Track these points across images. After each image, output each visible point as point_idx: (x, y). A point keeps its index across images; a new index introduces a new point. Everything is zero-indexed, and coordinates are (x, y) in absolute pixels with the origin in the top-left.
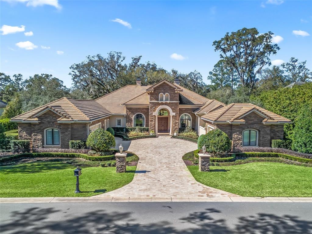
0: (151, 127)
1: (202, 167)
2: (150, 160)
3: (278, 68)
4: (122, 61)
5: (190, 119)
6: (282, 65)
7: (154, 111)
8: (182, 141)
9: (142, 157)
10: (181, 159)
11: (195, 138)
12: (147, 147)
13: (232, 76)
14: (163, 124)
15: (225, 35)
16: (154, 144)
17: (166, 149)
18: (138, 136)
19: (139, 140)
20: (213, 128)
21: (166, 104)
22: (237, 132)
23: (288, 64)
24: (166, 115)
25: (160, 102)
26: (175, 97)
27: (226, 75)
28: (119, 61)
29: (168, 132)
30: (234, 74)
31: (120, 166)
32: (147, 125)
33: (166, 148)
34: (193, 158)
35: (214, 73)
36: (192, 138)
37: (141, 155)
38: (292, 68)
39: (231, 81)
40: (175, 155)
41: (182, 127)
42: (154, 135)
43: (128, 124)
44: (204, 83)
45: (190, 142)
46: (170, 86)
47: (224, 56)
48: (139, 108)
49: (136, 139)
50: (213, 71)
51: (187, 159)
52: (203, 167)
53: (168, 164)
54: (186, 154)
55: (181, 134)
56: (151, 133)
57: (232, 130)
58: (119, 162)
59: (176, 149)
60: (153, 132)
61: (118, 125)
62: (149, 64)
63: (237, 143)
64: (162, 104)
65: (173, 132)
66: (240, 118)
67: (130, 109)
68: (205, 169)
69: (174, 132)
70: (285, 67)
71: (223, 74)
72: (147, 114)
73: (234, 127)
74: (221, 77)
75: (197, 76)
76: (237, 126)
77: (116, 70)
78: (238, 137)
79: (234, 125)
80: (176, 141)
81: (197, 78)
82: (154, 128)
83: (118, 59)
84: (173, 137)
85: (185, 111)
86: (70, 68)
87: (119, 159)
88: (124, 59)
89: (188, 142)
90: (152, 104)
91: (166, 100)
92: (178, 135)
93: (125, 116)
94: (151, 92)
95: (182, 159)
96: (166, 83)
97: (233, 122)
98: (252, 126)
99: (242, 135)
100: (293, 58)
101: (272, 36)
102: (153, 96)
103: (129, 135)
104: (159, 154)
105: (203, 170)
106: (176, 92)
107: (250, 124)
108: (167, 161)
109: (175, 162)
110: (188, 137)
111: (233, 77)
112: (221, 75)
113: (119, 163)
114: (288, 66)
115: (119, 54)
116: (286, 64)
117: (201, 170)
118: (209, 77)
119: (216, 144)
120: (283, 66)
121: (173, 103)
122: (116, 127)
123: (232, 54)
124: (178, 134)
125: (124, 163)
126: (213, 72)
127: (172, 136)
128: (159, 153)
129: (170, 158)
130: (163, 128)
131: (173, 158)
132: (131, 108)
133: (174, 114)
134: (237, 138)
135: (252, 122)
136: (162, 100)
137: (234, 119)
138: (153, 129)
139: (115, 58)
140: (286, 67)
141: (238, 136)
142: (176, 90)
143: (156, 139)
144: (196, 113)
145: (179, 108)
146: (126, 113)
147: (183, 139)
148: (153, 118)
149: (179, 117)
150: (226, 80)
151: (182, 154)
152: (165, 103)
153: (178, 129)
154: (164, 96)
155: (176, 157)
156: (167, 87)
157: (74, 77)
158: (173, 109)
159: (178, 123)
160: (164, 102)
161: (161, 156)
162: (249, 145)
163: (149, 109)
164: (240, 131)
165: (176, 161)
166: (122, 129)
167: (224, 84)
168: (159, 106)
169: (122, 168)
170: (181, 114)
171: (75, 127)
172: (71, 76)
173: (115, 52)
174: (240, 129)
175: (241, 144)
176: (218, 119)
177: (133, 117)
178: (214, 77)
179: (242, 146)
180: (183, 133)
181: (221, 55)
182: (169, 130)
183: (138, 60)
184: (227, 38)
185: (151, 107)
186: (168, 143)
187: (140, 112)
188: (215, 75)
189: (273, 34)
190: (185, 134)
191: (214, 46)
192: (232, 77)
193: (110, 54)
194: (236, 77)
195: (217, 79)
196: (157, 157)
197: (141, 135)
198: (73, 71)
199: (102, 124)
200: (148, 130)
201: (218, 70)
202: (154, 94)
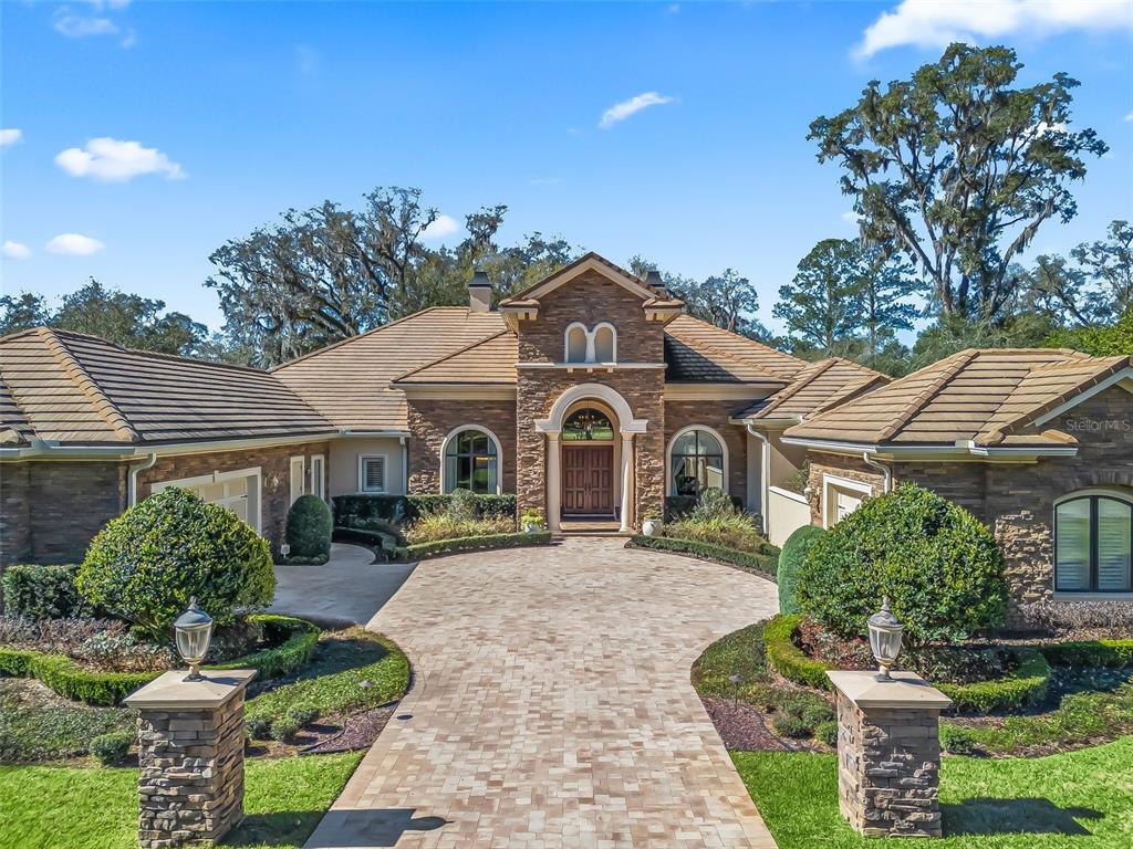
0: (524, 491)
1: (871, 795)
2: (482, 692)
3: (1059, 264)
4: (424, 226)
5: (721, 456)
6: (1074, 253)
7: (542, 411)
8: (686, 562)
9: (439, 667)
10: (685, 688)
11: (750, 550)
12: (488, 600)
13: (872, 300)
14: (588, 479)
15: (864, 93)
16: (532, 578)
17: (593, 612)
18: (457, 536)
19: (460, 557)
20: (867, 489)
21: (599, 377)
22: (1018, 511)
23: (1097, 249)
24: (601, 436)
25: (570, 368)
26: (643, 341)
27: (847, 299)
28: (414, 229)
29: (612, 519)
30: (880, 294)
31: (173, 792)
32: (509, 487)
33: (597, 602)
34: (762, 679)
35: (798, 290)
36: (734, 545)
37: (436, 651)
38: (1119, 262)
39: (870, 320)
40: (646, 655)
41: (680, 493)
42: (539, 531)
43: (419, 480)
44: (761, 327)
45: (728, 569)
46: (621, 289)
47: (861, 184)
48: (468, 403)
49: (449, 554)
50: (793, 285)
51: (724, 690)
52: (884, 795)
53: (597, 735)
54: (713, 648)
55: (677, 527)
56: (527, 523)
57: (983, 497)
58: (163, 751)
59: (652, 608)
60: (536, 519)
61: (370, 483)
62: (537, 246)
63: (1021, 577)
64: (581, 377)
65: (637, 517)
66: (1039, 422)
67: (427, 409)
68: (903, 814)
69: (641, 518)
70: (1088, 262)
71: (835, 297)
72: (507, 430)
73: (998, 482)
74: (826, 305)
75: (734, 294)
76: (1021, 473)
77: (397, 265)
78: (1027, 540)
79: (1000, 468)
80: (654, 565)
81: (735, 302)
82: (541, 496)
83: (406, 219)
84: (639, 542)
85: (692, 414)
86: (211, 258)
87: (163, 728)
88: (432, 219)
89: (714, 568)
90: (529, 378)
91: (598, 360)
92: (664, 534)
93: (402, 442)
94: (527, 314)
95: (692, 689)
96: (600, 275)
97: (998, 445)
98: (1110, 473)
99: (1051, 529)
100: (1119, 224)
101: (1068, 92)
102: (537, 336)
103: (409, 536)
104: (550, 647)
105: (881, 823)
106: (649, 317)
107: (1099, 460)
108: (589, 706)
109: (642, 714)
110: (712, 540)
111: (876, 305)
112: (825, 301)
113: (164, 766)
114: (1100, 256)
115: (412, 199)
116: (1092, 250)
117: (869, 823)
118: (778, 306)
119: (920, 587)
120: (1080, 254)
121: (633, 371)
122: (360, 493)
123: (893, 183)
124: (663, 527)
125: (202, 768)
126: (796, 287)
127: (634, 538)
128: (552, 641)
129: (614, 674)
130: (587, 500)
131: (629, 675)
132: (431, 401)
133: (641, 426)
134: (1020, 545)
135: (1112, 445)
136: (582, 359)
137: (1005, 431)
138: (535, 504)
139: (396, 215)
140: (1094, 259)
141: (1028, 534)
142: (648, 307)
143: (549, 551)
144: (748, 422)
145: (666, 403)
146: (407, 428)
147: (685, 550)
148: (533, 449)
149: (666, 444)
150: (846, 319)
151: (689, 644)
152: (595, 370)
153: (661, 503)
154: (591, 338)
155: (652, 669)
156: (602, 291)
157: (224, 295)
158: (633, 404)
159: (659, 469)
160: (590, 368)
161: (560, 659)
162: (1093, 586)
163: (518, 404)
164: (1036, 501)
165: (650, 704)
166: (385, 505)
167: (840, 332)
168: (567, 385)
169: (185, 804)
170: (677, 429)
171: (52, 482)
172: (213, 290)
173: (394, 188)
174: (1036, 493)
175: (1047, 583)
176: (900, 431)
177: (442, 446)
178: (799, 308)
179: (1050, 597)
180: (689, 524)
181: (845, 179)
182: (619, 510)
183: (493, 223)
184: (871, 105)
185: (529, 392)
186: (609, 578)
187: (478, 422)
188: (801, 299)
189: (1074, 83)
190: (695, 526)
191: (816, 141)
192: (872, 307)
193: (374, 196)
194: (886, 306)
195: (812, 314)
196: (531, 667)
197: (475, 532)
198: (222, 273)
199: (264, 474)
200: (510, 510)
201: (814, 278)
202: (540, 331)
